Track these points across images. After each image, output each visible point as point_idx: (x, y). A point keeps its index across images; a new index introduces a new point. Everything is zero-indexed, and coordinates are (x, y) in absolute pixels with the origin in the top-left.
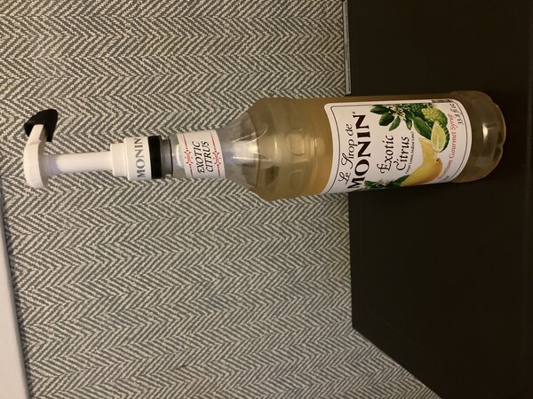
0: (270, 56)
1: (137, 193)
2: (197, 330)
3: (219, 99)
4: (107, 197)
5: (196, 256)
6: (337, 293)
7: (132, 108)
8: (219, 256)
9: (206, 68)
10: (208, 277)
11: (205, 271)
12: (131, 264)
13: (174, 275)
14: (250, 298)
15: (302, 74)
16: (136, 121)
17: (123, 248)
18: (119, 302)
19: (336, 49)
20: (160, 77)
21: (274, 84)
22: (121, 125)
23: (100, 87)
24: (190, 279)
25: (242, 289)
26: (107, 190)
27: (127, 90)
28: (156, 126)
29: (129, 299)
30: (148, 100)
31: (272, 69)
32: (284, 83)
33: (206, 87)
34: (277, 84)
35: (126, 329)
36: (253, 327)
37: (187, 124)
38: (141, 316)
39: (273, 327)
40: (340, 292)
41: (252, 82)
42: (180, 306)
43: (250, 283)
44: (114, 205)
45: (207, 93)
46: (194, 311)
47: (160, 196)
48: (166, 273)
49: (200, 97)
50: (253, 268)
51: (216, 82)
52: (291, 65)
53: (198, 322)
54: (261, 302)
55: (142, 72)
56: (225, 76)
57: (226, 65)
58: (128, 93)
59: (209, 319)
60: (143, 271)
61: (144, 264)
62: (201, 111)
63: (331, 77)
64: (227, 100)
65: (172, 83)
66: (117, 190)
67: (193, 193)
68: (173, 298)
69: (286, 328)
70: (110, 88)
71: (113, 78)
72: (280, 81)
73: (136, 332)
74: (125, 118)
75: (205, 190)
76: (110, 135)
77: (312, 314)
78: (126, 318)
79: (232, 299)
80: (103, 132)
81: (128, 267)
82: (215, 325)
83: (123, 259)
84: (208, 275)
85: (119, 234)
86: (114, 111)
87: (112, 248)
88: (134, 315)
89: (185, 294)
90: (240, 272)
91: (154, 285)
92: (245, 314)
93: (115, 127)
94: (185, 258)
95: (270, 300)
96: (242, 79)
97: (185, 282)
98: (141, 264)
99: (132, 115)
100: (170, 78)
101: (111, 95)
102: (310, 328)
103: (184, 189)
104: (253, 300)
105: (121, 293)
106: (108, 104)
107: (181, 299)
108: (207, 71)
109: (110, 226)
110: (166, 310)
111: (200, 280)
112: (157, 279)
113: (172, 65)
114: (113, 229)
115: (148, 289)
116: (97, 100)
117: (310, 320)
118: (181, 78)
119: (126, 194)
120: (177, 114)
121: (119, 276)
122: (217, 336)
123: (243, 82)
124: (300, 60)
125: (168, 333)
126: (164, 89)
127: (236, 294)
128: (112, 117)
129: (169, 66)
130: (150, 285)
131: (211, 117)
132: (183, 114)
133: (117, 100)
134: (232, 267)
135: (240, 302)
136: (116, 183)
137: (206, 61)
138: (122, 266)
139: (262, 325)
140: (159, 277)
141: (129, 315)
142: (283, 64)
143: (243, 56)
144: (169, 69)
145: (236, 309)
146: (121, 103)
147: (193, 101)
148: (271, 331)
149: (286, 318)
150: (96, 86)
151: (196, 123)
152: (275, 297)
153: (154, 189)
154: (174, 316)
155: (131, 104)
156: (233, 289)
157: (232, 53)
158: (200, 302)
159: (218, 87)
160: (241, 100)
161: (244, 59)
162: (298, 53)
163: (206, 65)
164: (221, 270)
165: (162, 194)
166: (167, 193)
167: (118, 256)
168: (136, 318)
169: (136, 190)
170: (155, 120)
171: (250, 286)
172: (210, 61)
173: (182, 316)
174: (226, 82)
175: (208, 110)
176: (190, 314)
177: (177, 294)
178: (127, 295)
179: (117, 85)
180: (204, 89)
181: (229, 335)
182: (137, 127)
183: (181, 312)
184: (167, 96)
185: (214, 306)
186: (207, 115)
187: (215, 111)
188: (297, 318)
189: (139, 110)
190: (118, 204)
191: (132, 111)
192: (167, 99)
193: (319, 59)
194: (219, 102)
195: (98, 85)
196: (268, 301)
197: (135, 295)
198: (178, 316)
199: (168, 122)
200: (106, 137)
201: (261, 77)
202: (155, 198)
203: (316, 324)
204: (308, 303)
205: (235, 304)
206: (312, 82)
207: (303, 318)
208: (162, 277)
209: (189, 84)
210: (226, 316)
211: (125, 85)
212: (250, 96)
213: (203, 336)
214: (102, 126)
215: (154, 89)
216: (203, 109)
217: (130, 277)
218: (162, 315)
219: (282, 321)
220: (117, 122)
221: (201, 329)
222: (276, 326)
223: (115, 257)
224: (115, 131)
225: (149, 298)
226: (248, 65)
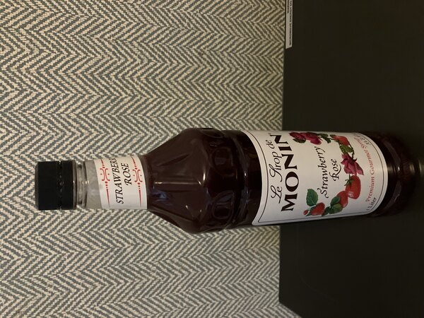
0: (202, 15)
1: (46, 142)
2: (103, 302)
3: (147, 51)
4: (10, 143)
5: (109, 218)
6: (253, 264)
7: (50, 46)
8: (135, 219)
9: (136, 16)
10: (120, 243)
11: (118, 235)
12: (33, 223)
13: (82, 238)
14: (164, 267)
15: (232, 38)
16: (54, 62)
17: (24, 203)
18: (13, 268)
19: (264, 19)
20: (86, 18)
21: (204, 44)
22: (35, 64)
23: (14, 17)
24: (100, 244)
25: (156, 258)
26: (11, 135)
27: (46, 26)
28: (76, 70)
29: (25, 264)
30: (70, 41)
31: (204, 28)
32: (214, 45)
33: (134, 36)
34: (207, 44)
35: (18, 301)
36: (166, 300)
37: (111, 72)
38: (38, 285)
39: (187, 300)
40: (256, 264)
41: (183, 39)
42: (87, 275)
43: (166, 251)
44: (18, 153)
45: (134, 43)
46: (102, 280)
47: (73, 148)
48: (73, 236)
49: (127, 46)
50: (171, 234)
51: (145, 33)
52: (222, 27)
53: (105, 293)
54: (176, 272)
55: (65, 10)
56: (155, 28)
57: (158, 17)
58: (46, 30)
59: (118, 290)
60: (46, 232)
61: (48, 223)
62: (127, 60)
63: (259, 45)
64: (156, 53)
65: (98, 26)
66: (22, 137)
67: (110, 148)
68: (78, 265)
69: (200, 301)
70: (26, 20)
71: (30, 10)
72: (210, 42)
73: (30, 305)
74: (40, 57)
75: (125, 146)
76: (21, 73)
77: (227, 286)
78: (20, 288)
79: (145, 268)
80: (13, 69)
81: (28, 226)
82: (124, 297)
83: (23, 217)
84: (120, 240)
85: (21, 187)
86: (28, 46)
87: (11, 203)
88: (29, 284)
89: (93, 261)
90: (156, 238)
91: (58, 249)
92: (158, 285)
93: (28, 65)
94: (96, 220)
95: (186, 270)
96: (173, 34)
97: (95, 247)
98: (44, 224)
99: (49, 55)
100: (96, 21)
101: (27, 28)
102: (225, 302)
103: (101, 142)
104: (168, 269)
105: (16, 257)
106: (22, 39)
107: (88, 266)
108: (136, 20)
109: (10, 177)
110: (70, 278)
111: (111, 246)
112: (61, 242)
113: (100, 8)
114: (14, 181)
115: (50, 254)
116: (9, 31)
117: (226, 293)
118: (108, 22)
119: (33, 142)
120: (100, 60)
121: (16, 236)
122: (126, 310)
123: (174, 36)
124: (230, 24)
125: (69, 306)
126: (89, 32)
127: (150, 263)
128: (25, 53)
129: (96, 8)
130: (52, 249)
131: (137, 68)
132: (107, 61)
133: (33, 36)
134: (148, 232)
135: (154, 271)
136: (23, 128)
137: (136, 10)
138: (20, 225)
139: (175, 298)
140: (65, 240)
141: (24, 284)
142: (214, 25)
143: (175, 11)
144: (96, 11)
145: (149, 280)
146: (38, 40)
147: (119, 49)
148: (185, 304)
149: (201, 290)
150: (9, 17)
151: (120, 72)
152: (191, 267)
153: (67, 140)
154: (78, 286)
155: (49, 42)
156: (147, 257)
157: (164, 6)
158: (109, 270)
159: (147, 38)
160: (171, 55)
161: (175, 14)
162: (229, 16)
163: (136, 13)
164: (135, 235)
165: (75, 146)
166: (81, 145)
167: (16, 213)
168: (31, 288)
169: (46, 138)
170: (75, 63)
171: (165, 254)
172: (141, 11)
173: (88, 286)
174: (156, 34)
175: (135, 60)
176: (97, 284)
177: (83, 260)
178: (23, 260)
179: (35, 19)
180: (132, 38)
181: (139, 308)
182: (54, 69)
183: (86, 281)
184: (91, 40)
185: (125, 275)
186: (132, 65)
187: (142, 62)
188: (213, 290)
189: (58, 50)
190: (23, 153)
191: (50, 50)
192: (90, 43)
193: (249, 27)
194: (147, 54)
195: (12, 15)
196: (184, 272)
197: (34, 260)
198: (83, 286)
199: (90, 67)
200: (15, 75)
201: (192, 35)
202: (68, 149)
203: (231, 297)
204: (224, 274)
205: (148, 274)
206: (241, 47)
207: (218, 291)
208: (68, 240)
209: (117, 30)
210: (137, 287)
211: (44, 20)
212: (179, 51)
213: (110, 309)
214: (12, 62)
215: (77, 30)
216: (129, 58)
217: (29, 239)
218: (65, 284)
219: (197, 293)
220: (30, 60)
221: (108, 301)
222: (190, 299)
223: (13, 214)
224: (27, 70)
225: (50, 263)
226: (179, 21)
